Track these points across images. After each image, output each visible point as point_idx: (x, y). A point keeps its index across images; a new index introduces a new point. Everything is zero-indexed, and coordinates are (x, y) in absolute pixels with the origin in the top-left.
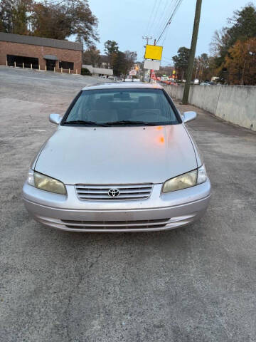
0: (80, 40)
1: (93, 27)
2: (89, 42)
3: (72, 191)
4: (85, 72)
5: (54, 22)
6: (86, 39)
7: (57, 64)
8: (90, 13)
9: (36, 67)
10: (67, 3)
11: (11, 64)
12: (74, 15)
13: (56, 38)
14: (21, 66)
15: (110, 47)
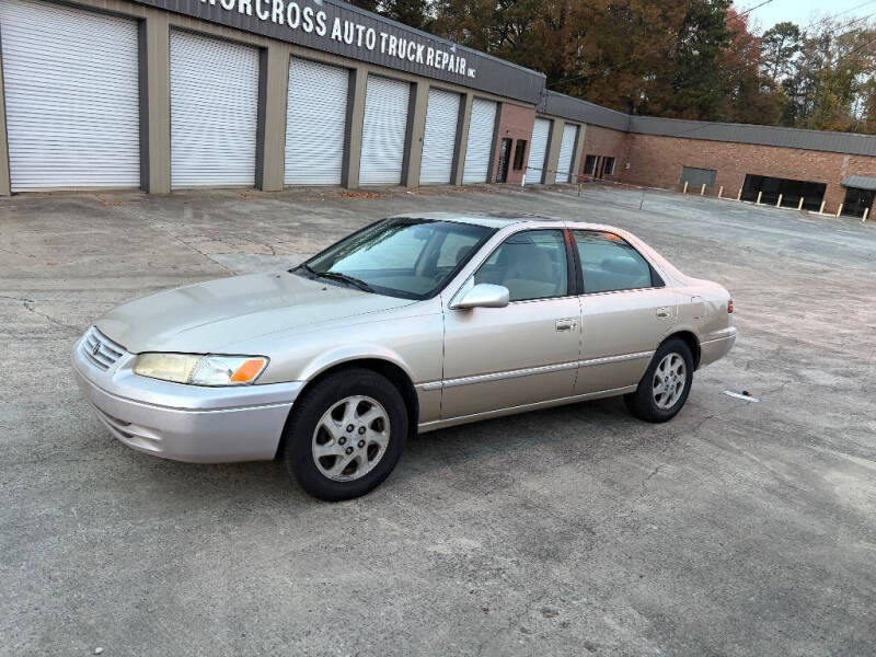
9: (812, 206)
11: (748, 195)
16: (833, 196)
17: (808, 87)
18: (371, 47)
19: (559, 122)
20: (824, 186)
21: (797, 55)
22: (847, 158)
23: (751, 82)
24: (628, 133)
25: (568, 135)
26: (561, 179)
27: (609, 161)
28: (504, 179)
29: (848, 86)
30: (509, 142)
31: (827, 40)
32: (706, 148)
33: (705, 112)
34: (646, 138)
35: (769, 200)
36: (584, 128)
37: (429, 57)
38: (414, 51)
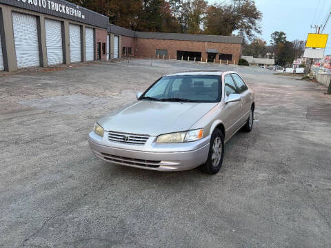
0: (242, 34)
1: (257, 21)
2: (251, 35)
3: (106, 135)
4: (243, 63)
5: (219, 21)
6: (248, 33)
7: (217, 57)
8: (255, 9)
9: (198, 60)
10: (233, 3)
11: (179, 58)
12: (239, 12)
13: (220, 34)
14: (187, 60)
15: (277, 37)
16: (204, 56)
17: (185, 19)
18: (45, 7)
19: (112, 35)
20: (201, 53)
21: (181, 8)
22: (206, 43)
23: (169, 19)
24: (135, 38)
25: (116, 40)
26: (116, 56)
27: (130, 49)
28: (100, 59)
29: (198, 19)
30: (100, 44)
31: (189, 3)
32: (163, 42)
33: (158, 29)
34: (142, 40)
35: (185, 59)
36: (120, 37)
37: (67, 11)
38: (61, 8)
